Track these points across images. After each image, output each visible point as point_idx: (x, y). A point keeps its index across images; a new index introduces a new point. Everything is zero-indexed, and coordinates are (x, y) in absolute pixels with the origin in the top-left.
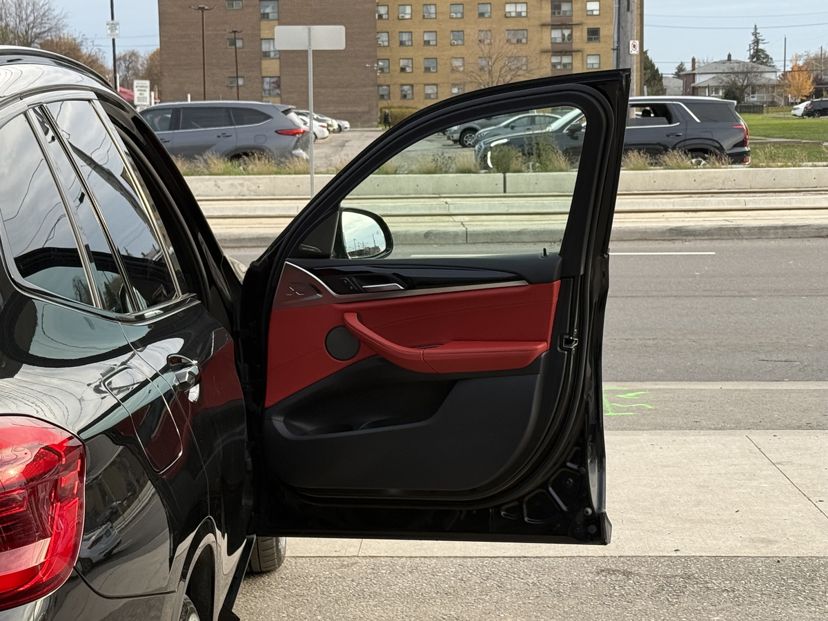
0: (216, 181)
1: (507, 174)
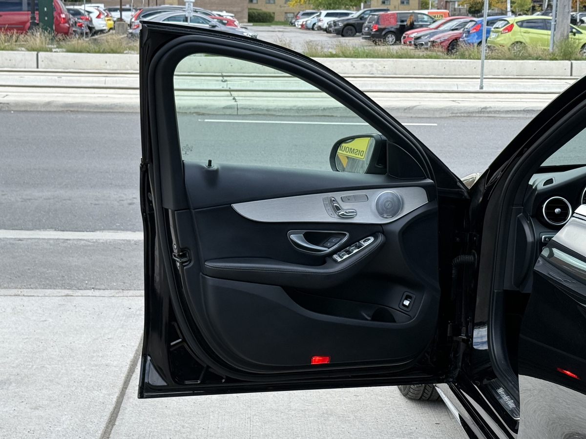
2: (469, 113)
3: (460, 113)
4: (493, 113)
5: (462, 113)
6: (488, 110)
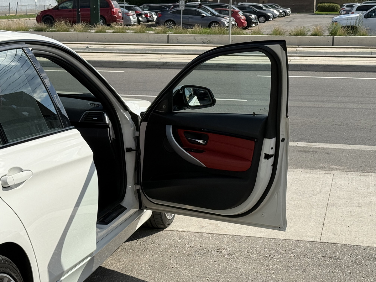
0: (194, 37)
1: (335, 36)
2: (157, 65)
3: (151, 66)
6: (168, 64)
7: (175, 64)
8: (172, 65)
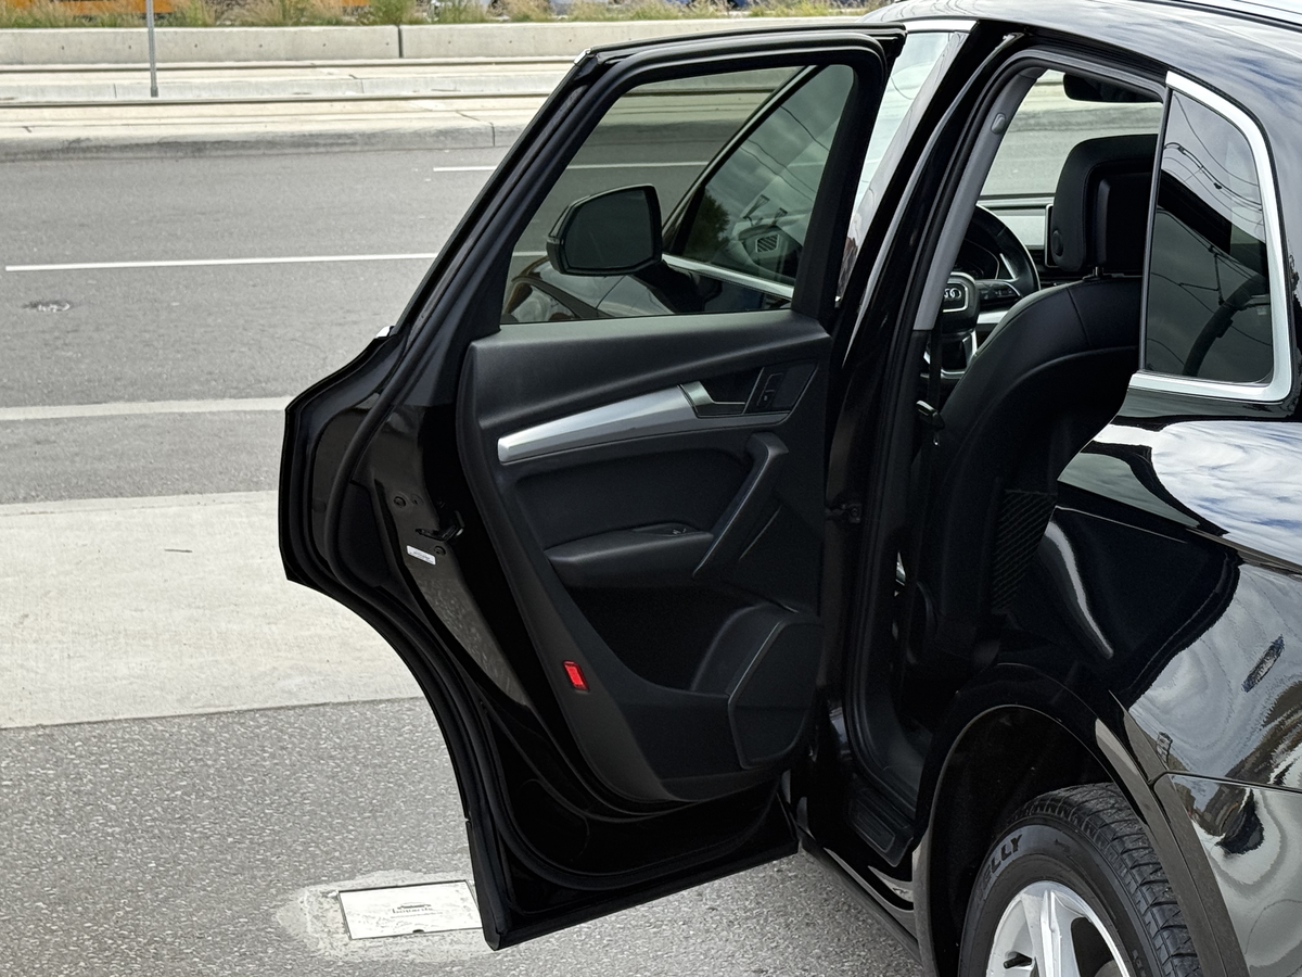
1: (403, 27)
4: (94, 150)
5: (29, 153)
6: (83, 145)
7: (112, 145)
8: (101, 146)
